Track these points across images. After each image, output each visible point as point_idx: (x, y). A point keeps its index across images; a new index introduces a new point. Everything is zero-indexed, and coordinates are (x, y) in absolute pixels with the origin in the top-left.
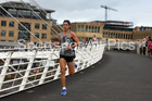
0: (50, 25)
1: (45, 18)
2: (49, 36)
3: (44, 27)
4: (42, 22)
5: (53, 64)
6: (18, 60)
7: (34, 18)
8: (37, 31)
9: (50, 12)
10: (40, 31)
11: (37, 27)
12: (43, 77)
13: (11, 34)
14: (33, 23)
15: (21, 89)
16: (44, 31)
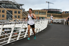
0: (22, 11)
1: (19, 8)
2: (21, 17)
3: (19, 13)
4: (18, 10)
5: (24, 30)
6: (7, 29)
7: (14, 8)
8: (16, 14)
9: (21, 5)
12: (19, 37)
13: (3, 16)
14: (13, 10)
15: (8, 43)
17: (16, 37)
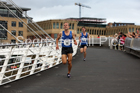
0: (26, 23)
1: (21, 16)
2: (25, 34)
3: (21, 25)
4: (18, 20)
7: (11, 16)
8: (14, 28)
9: (26, 10)
10: (17, 29)
11: (14, 24)
12: (19, 73)
14: (10, 21)
16: (21, 29)
17: (15, 72)
